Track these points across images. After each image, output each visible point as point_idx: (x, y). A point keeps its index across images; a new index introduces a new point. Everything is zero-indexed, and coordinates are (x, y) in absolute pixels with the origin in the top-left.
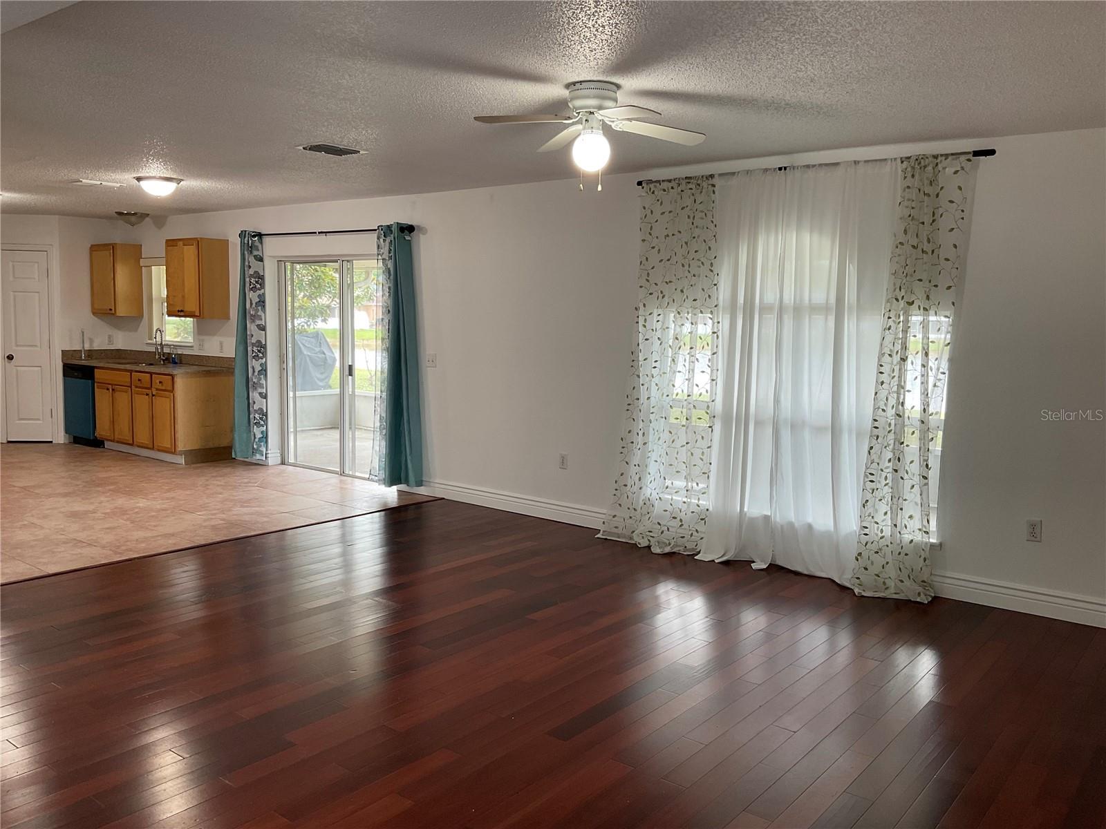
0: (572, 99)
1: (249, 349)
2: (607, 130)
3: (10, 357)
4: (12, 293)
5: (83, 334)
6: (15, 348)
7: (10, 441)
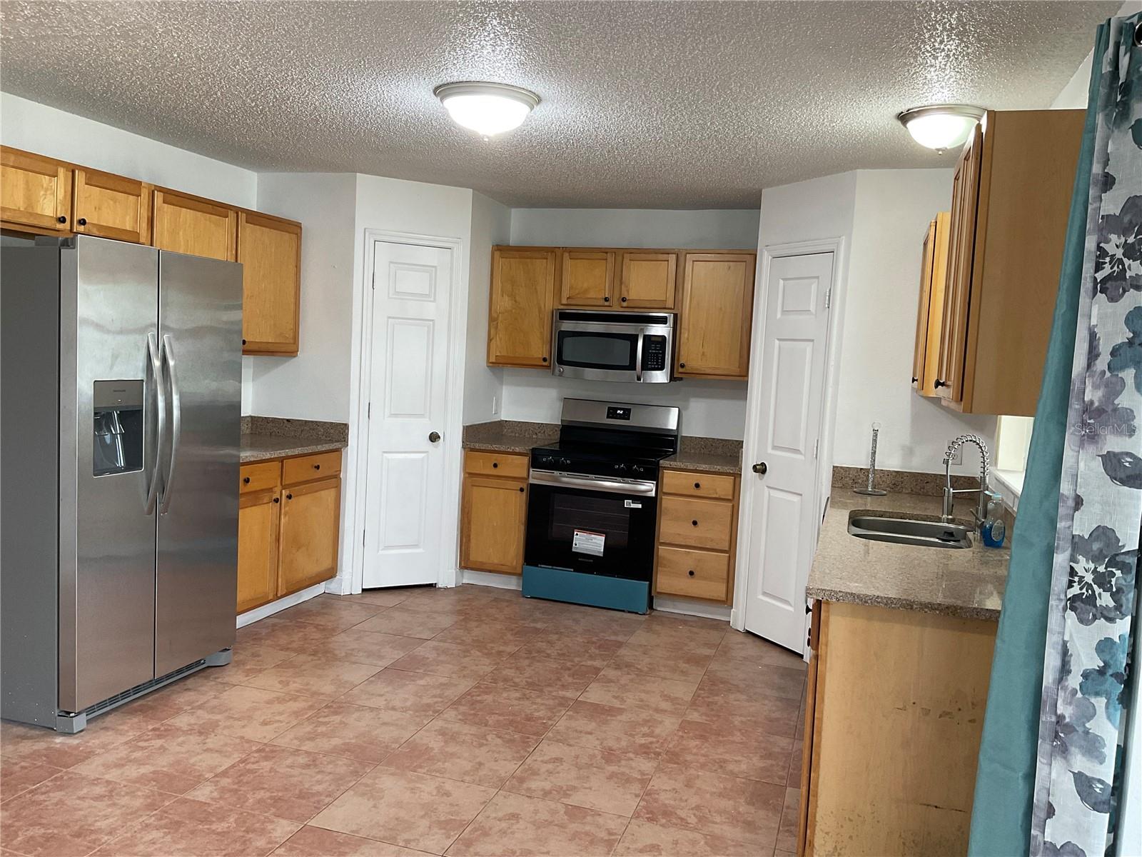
1: (1060, 559)
3: (761, 469)
4: (777, 342)
5: (876, 436)
6: (770, 451)
7: (748, 632)
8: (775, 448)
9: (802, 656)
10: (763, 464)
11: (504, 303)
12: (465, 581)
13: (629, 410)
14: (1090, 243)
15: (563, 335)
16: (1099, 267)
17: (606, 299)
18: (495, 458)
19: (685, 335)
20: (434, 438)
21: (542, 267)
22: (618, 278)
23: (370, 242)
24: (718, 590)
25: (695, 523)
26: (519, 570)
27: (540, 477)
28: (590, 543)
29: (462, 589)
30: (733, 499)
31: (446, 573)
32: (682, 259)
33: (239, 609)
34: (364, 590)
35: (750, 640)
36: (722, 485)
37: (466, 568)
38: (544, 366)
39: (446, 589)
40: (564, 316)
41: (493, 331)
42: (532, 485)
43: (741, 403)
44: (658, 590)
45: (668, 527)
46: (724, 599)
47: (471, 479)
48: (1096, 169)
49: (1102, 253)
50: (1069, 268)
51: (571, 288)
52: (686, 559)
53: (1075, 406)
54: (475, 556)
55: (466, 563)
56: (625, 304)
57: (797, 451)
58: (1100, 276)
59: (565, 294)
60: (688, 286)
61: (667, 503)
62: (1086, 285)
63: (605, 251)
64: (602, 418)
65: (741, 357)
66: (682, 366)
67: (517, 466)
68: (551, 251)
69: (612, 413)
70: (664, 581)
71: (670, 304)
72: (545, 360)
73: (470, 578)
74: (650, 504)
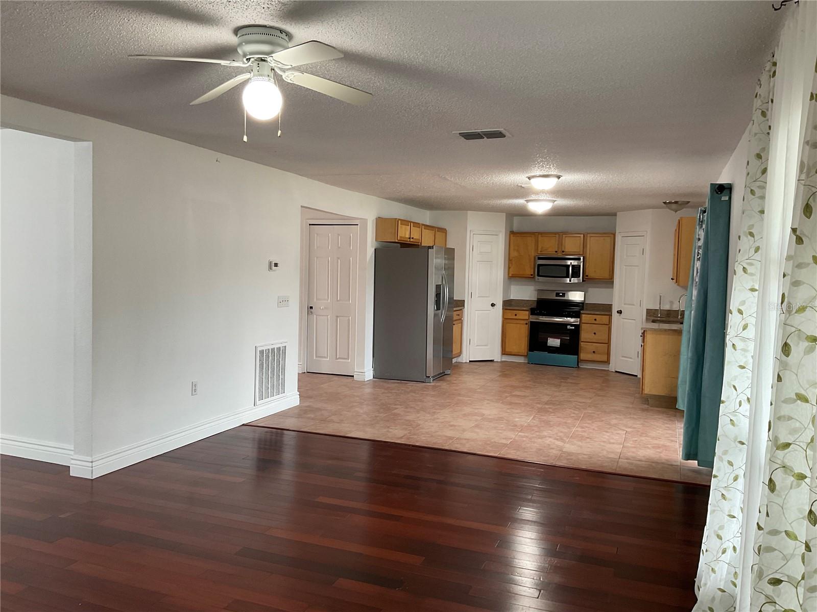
0: (240, 45)
2: (279, 81)
3: (620, 312)
4: (625, 267)
5: (660, 298)
6: (623, 305)
7: (616, 372)
8: (625, 304)
9: (637, 376)
10: (621, 311)
11: (514, 254)
12: (503, 360)
13: (565, 293)
14: (696, 251)
15: (539, 266)
16: (698, 256)
17: (556, 252)
18: (515, 312)
19: (587, 265)
20: (493, 305)
21: (530, 241)
22: (560, 243)
23: (472, 235)
24: (605, 358)
25: (595, 333)
26: (526, 354)
27: (534, 319)
28: (554, 342)
29: (502, 362)
30: (609, 325)
31: (497, 356)
32: (585, 236)
33: (454, 356)
34: (470, 361)
35: (618, 374)
36: (605, 319)
37: (504, 354)
38: (531, 278)
39: (497, 362)
40: (540, 258)
41: (510, 265)
42: (531, 322)
43: (612, 289)
44: (581, 359)
45: (584, 335)
46: (606, 360)
47: (505, 321)
48: (697, 237)
49: (698, 253)
50: (693, 255)
51: (542, 248)
52: (592, 347)
53: (695, 282)
54: (507, 350)
55: (504, 353)
56: (563, 253)
57: (633, 305)
58: (698, 257)
59: (539, 250)
60: (588, 246)
61: (583, 327)
62: (696, 259)
63: (555, 233)
64: (553, 297)
65: (610, 272)
66: (587, 276)
67: (525, 315)
68: (533, 233)
69: (557, 295)
70: (583, 356)
71: (582, 253)
72: (532, 275)
73: (505, 358)
74: (577, 327)
